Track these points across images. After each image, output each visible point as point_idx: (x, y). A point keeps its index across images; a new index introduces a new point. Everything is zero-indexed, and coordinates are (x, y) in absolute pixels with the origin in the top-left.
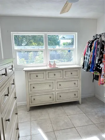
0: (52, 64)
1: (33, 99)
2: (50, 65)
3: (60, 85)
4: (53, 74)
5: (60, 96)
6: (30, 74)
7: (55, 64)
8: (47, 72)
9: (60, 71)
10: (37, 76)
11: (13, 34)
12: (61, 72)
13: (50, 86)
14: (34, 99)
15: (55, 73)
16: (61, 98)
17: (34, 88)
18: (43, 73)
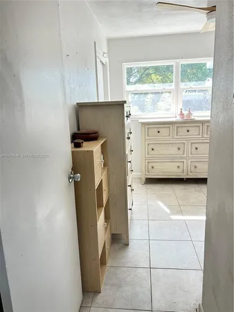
0: (185, 113)
1: (150, 168)
2: (182, 114)
3: (196, 149)
4: (185, 129)
5: (196, 167)
6: (148, 128)
7: (190, 114)
8: (176, 125)
9: (198, 125)
10: (159, 132)
11: (126, 66)
12: (199, 127)
13: (179, 149)
14: (153, 167)
15: (189, 129)
16: (197, 170)
17: (153, 149)
18: (169, 128)
